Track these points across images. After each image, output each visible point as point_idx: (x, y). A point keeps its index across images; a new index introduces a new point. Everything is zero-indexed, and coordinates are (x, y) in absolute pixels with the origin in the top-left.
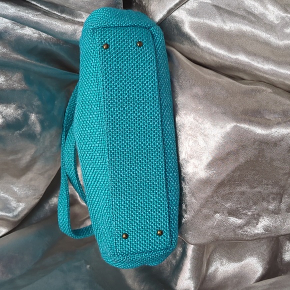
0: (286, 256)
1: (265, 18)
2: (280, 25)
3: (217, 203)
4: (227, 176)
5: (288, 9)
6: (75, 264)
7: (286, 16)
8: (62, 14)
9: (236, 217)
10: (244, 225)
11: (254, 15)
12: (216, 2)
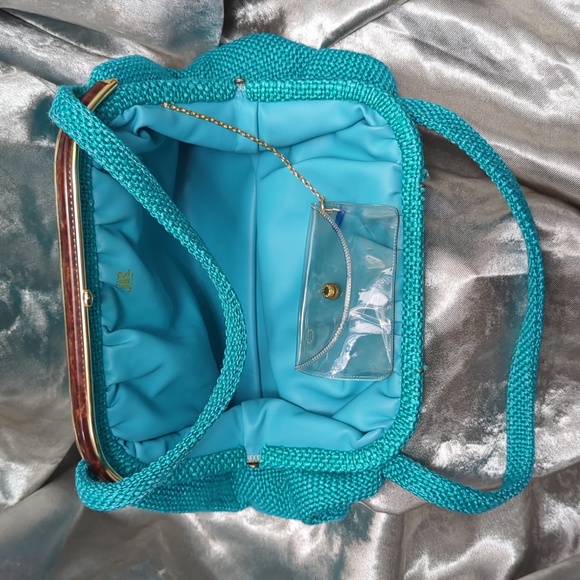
0: (545, 522)
1: (515, 68)
2: (545, 83)
3: (446, 420)
4: (465, 366)
5: (561, 53)
6: (134, 568)
7: (558, 67)
8: (85, 45)
9: (478, 443)
10: (490, 456)
11: (492, 62)
12: (417, 33)
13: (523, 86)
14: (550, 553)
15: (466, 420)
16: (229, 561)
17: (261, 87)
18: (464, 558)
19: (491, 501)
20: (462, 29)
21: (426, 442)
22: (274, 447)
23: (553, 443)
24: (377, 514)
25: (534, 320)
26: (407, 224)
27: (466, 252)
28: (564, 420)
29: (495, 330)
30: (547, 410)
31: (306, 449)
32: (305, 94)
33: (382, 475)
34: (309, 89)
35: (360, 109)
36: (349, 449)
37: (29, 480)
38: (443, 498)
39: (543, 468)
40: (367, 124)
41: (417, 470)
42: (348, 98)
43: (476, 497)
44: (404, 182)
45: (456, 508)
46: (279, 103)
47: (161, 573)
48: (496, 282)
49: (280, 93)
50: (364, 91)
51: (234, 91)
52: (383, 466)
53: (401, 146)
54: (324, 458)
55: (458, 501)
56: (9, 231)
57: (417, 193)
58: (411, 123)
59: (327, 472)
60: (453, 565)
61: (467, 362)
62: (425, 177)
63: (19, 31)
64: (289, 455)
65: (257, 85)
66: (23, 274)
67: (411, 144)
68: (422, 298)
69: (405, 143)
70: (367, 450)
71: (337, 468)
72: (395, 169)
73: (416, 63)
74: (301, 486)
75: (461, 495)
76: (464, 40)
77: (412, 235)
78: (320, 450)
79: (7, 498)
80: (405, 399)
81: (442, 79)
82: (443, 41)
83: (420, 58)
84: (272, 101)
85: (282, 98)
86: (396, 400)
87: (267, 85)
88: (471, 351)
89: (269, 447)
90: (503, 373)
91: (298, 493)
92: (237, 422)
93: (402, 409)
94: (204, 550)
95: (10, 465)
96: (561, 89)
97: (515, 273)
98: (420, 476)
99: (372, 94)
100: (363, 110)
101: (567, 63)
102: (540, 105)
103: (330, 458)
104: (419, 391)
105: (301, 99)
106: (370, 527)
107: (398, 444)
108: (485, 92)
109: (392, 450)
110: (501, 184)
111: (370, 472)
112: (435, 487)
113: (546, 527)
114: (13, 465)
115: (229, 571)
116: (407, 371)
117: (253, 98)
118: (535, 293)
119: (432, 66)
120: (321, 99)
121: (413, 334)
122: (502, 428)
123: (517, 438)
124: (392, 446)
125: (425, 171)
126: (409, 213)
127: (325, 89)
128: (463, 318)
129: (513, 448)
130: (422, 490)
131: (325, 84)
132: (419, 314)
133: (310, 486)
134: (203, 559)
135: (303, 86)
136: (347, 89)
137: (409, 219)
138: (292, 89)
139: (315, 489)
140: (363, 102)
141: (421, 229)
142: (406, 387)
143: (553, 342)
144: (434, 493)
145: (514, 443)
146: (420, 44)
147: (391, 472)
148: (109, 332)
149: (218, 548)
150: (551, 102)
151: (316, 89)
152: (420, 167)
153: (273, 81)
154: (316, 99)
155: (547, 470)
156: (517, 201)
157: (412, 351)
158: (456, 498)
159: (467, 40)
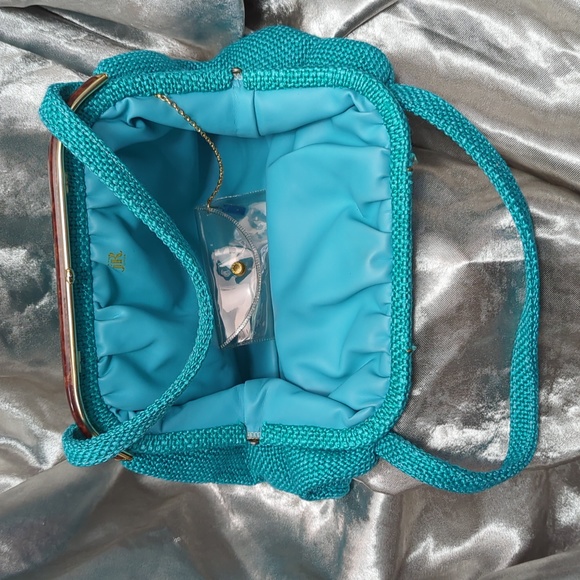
0: (561, 514)
1: (522, 56)
2: (551, 70)
3: (441, 404)
4: (460, 351)
5: (568, 40)
6: (151, 534)
7: (564, 54)
8: (121, 39)
9: (477, 429)
10: (490, 442)
11: (500, 50)
12: (427, 22)
13: (530, 74)
14: (565, 546)
15: (463, 405)
16: (246, 533)
17: (256, 76)
18: (468, 544)
19: (479, 481)
20: (470, 18)
21: (420, 424)
22: (273, 425)
23: (560, 433)
24: (375, 493)
25: (530, 304)
26: (396, 207)
27: (460, 238)
28: (572, 410)
29: (491, 316)
30: (555, 399)
31: (303, 427)
32: (298, 82)
33: (374, 452)
34: (301, 77)
35: (349, 96)
36: (343, 427)
38: (430, 476)
39: (548, 457)
40: (357, 111)
41: (405, 447)
42: (338, 85)
43: (463, 476)
44: (392, 166)
45: (443, 486)
46: (273, 91)
47: (176, 540)
48: (490, 268)
49: (275, 81)
50: (353, 77)
51: (231, 81)
52: (375, 444)
53: (389, 131)
54: (319, 436)
55: (445, 479)
57: (404, 176)
58: (398, 108)
59: (322, 450)
60: (457, 550)
61: (462, 347)
62: (413, 160)
63: (53, 26)
64: (287, 432)
65: (253, 74)
67: (399, 128)
68: (410, 280)
69: (392, 128)
70: (359, 428)
71: (331, 446)
72: (383, 153)
73: (426, 53)
74: (299, 463)
75: (448, 473)
76: (472, 29)
77: (400, 218)
78: (315, 427)
79: (41, 463)
80: (395, 378)
81: (451, 68)
82: (451, 30)
83: (430, 47)
84: (268, 89)
85: (276, 86)
86: (386, 380)
87: (262, 74)
88: (466, 336)
89: (268, 425)
90: (504, 360)
91: (295, 470)
92: (237, 400)
93: (392, 388)
94: (226, 522)
95: (46, 433)
96: (568, 76)
97: (513, 259)
98: (408, 454)
99: (361, 80)
100: (353, 96)
101: (573, 49)
102: (546, 92)
103: (325, 436)
104: (408, 370)
105: (294, 86)
106: (369, 507)
107: (388, 423)
108: (492, 80)
109: (383, 428)
110: (487, 169)
111: (362, 449)
112: (422, 465)
113: (563, 519)
114: (49, 433)
115: (244, 543)
116: (396, 351)
117: (249, 87)
118: (530, 277)
119: (442, 55)
120: (313, 86)
121: (401, 315)
122: (504, 415)
123: (520, 422)
124: (382, 424)
125: (413, 155)
126: (397, 196)
127: (316, 76)
128: (455, 303)
129: (516, 432)
130: (410, 467)
131: (317, 72)
132: (407, 296)
133: (305, 462)
134: (223, 531)
135: (296, 75)
136: (337, 76)
137: (397, 202)
138: (286, 77)
139: (311, 465)
140: (352, 89)
141: (409, 212)
142: (395, 366)
143: (559, 330)
144: (421, 470)
145: (517, 427)
146: (430, 34)
147: (382, 450)
148: (100, 307)
149: (237, 522)
150: (558, 89)
151: (308, 77)
152: (407, 152)
153: (267, 69)
154: (309, 86)
155: (553, 459)
156: (505, 186)
157: (401, 331)
158: (443, 476)
159: (474, 28)
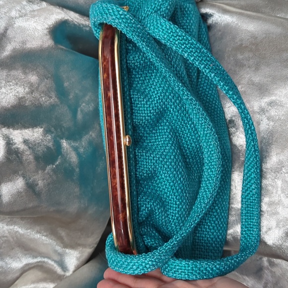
37: (78, 259)
56: (50, 103)
66: (61, 129)
95: (65, 251)
114: (67, 251)
118: (250, 132)
